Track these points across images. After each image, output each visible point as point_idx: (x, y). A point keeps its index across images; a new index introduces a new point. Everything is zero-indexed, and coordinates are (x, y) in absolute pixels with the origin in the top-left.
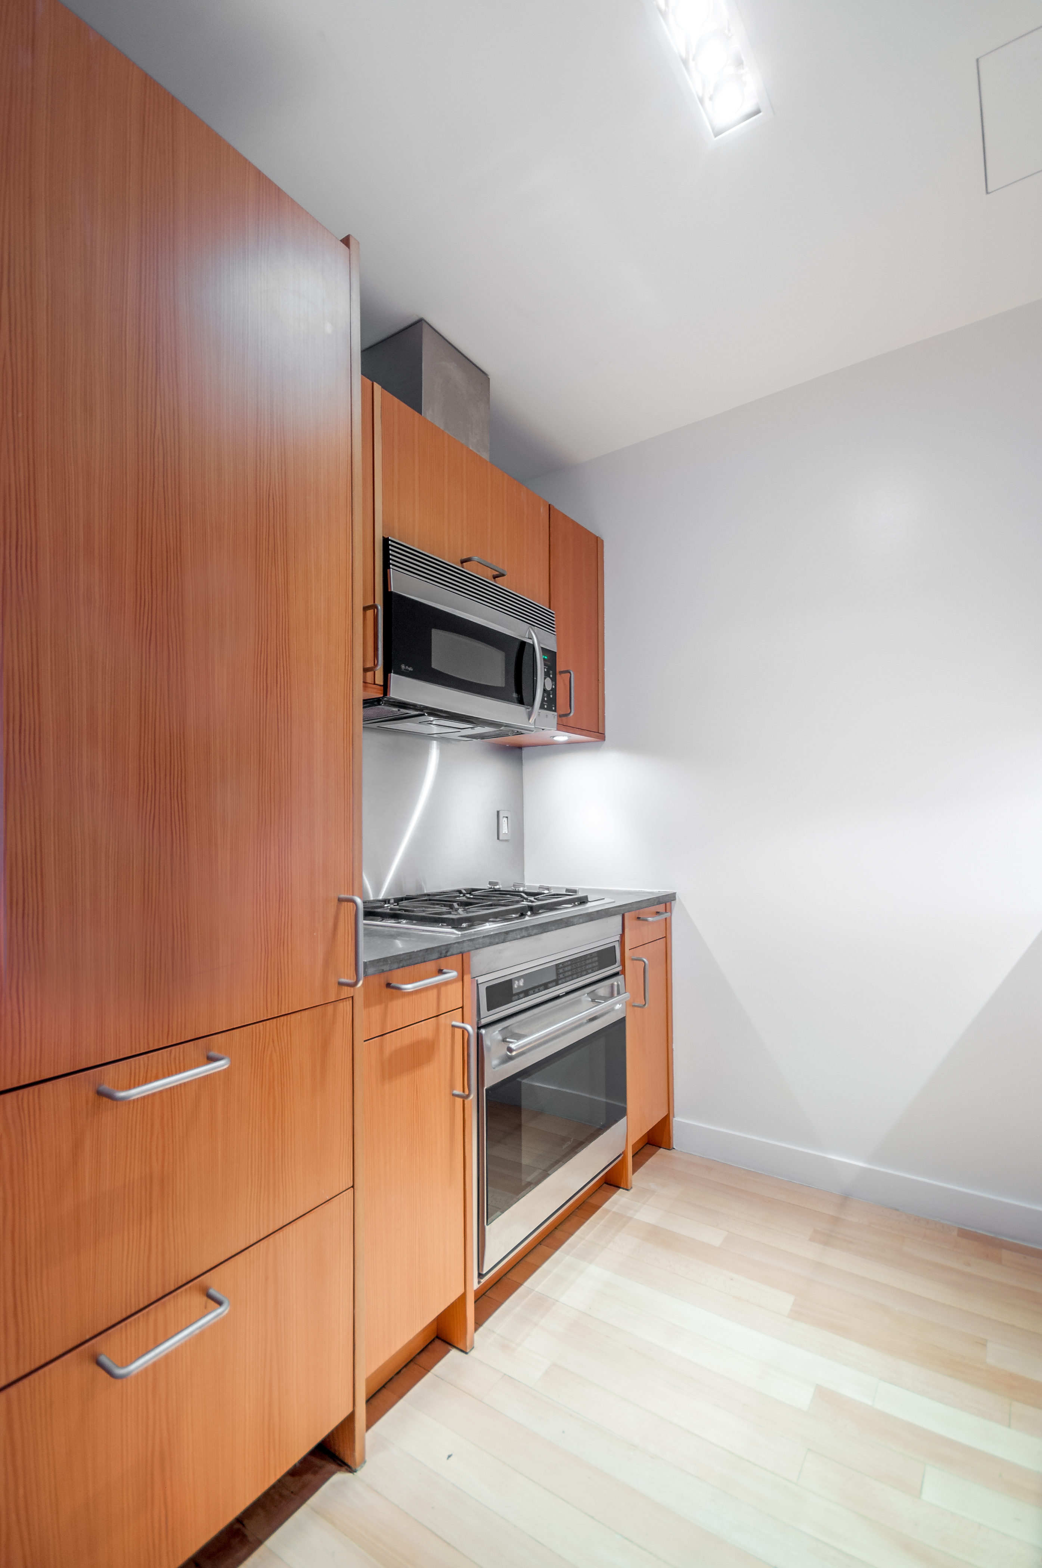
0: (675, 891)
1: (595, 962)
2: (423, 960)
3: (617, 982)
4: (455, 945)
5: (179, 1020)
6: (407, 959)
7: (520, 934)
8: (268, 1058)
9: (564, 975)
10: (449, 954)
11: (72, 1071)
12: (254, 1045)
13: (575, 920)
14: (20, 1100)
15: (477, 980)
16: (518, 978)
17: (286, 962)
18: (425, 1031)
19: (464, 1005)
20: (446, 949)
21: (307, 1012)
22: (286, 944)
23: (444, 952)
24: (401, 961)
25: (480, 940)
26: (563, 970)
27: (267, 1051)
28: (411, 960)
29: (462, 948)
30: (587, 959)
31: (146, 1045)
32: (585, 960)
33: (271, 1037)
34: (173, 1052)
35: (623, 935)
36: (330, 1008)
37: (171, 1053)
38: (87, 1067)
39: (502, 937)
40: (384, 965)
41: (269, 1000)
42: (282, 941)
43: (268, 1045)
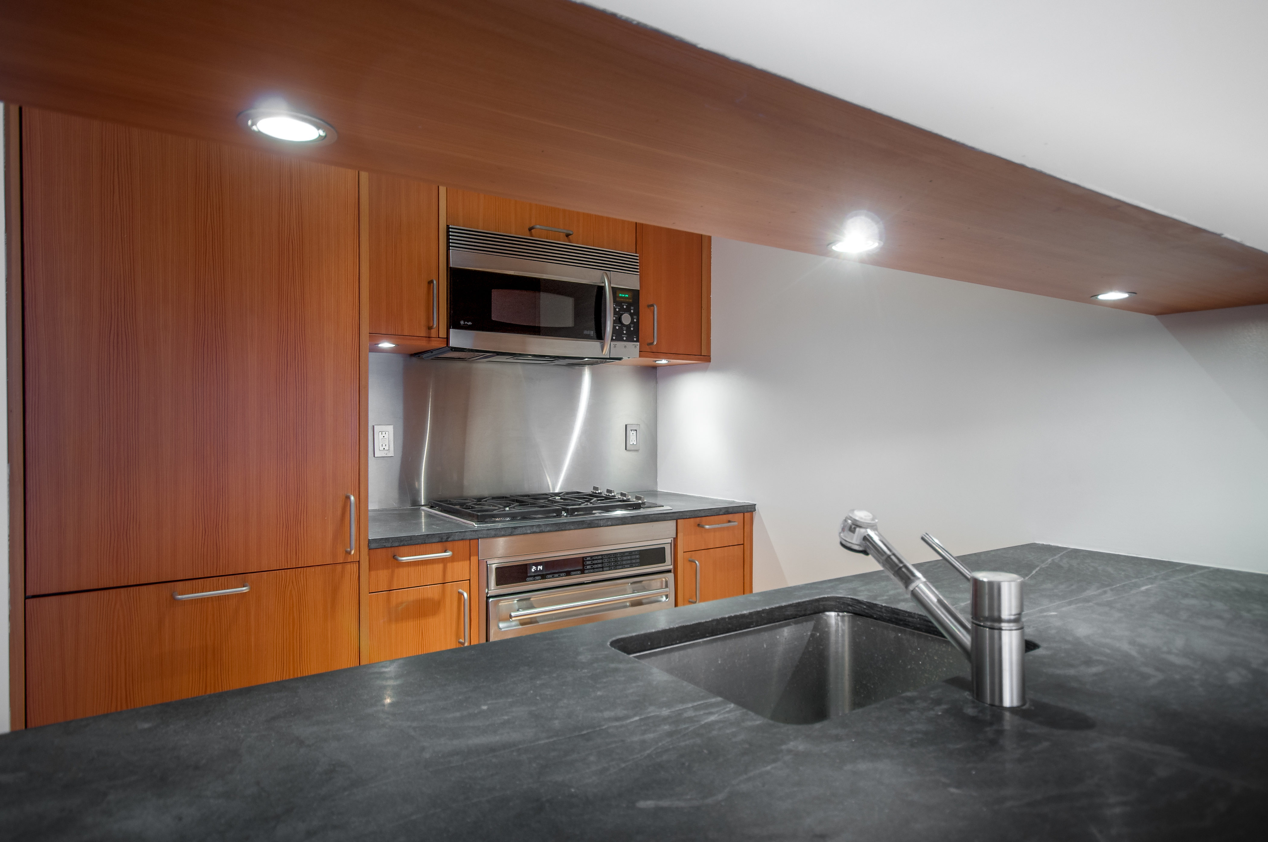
0: (755, 503)
1: (637, 559)
2: (423, 542)
3: (666, 579)
4: (457, 534)
5: (224, 562)
6: (408, 540)
7: (530, 530)
8: (289, 593)
9: (592, 567)
10: (450, 539)
11: (157, 581)
12: (278, 583)
13: (602, 523)
14: (129, 593)
15: (486, 562)
16: (537, 565)
17: (302, 534)
18: (432, 592)
19: (471, 578)
20: (447, 536)
21: (319, 567)
22: (302, 523)
23: (445, 538)
24: (401, 541)
25: (484, 532)
26: (592, 562)
27: (288, 588)
28: (411, 541)
29: (464, 536)
30: (625, 556)
31: (202, 573)
32: (622, 556)
33: (291, 580)
34: (220, 580)
35: (675, 539)
36: (339, 567)
37: (218, 580)
38: (166, 581)
39: (510, 531)
40: (386, 542)
41: (289, 557)
42: (299, 521)
43: (289, 585)
